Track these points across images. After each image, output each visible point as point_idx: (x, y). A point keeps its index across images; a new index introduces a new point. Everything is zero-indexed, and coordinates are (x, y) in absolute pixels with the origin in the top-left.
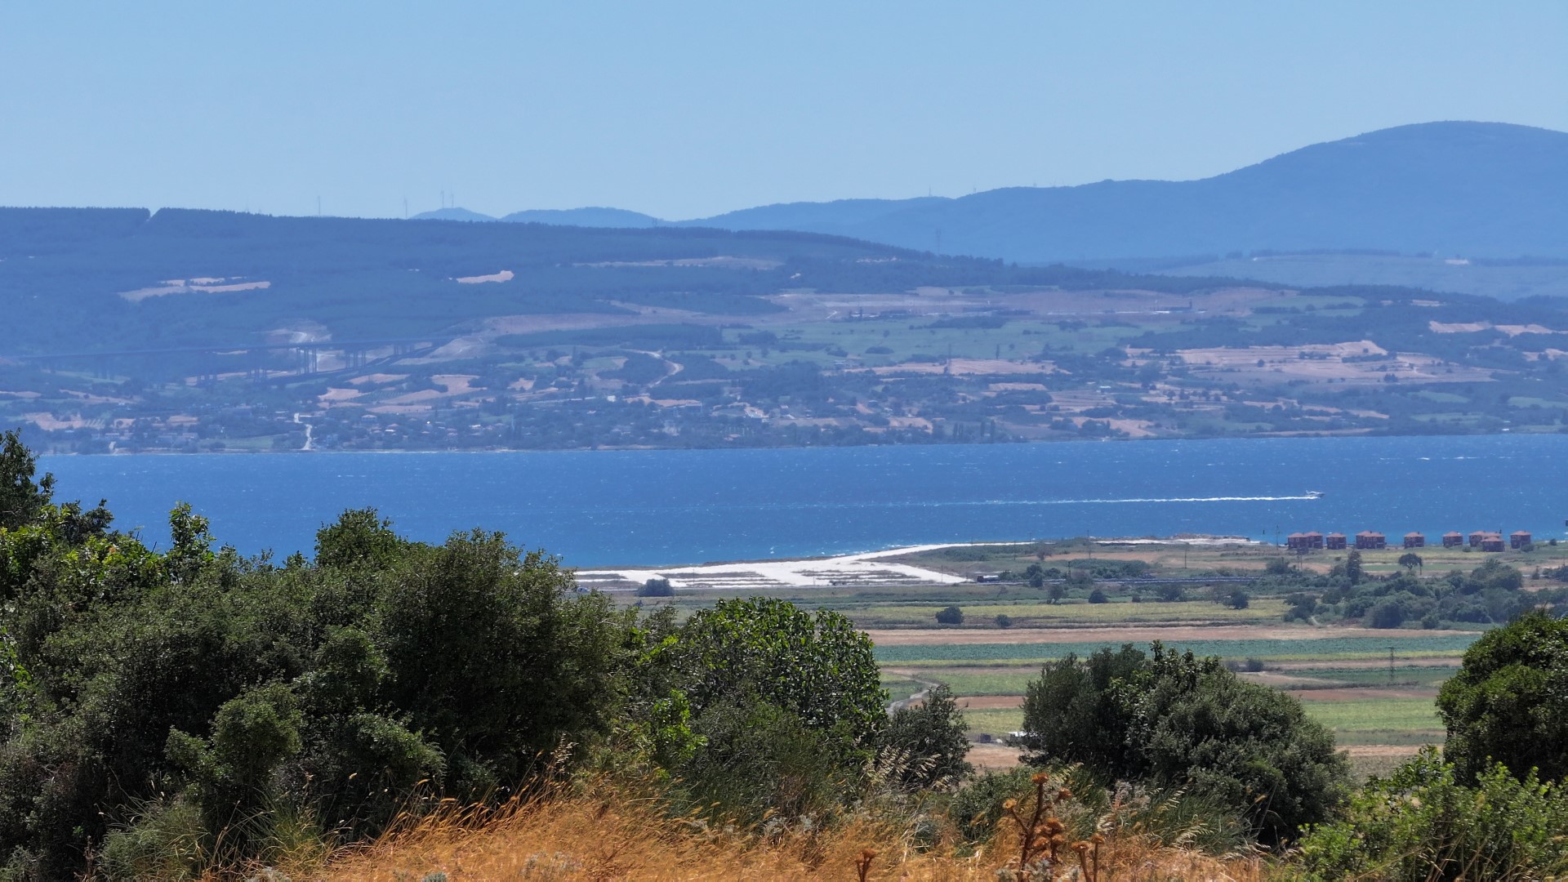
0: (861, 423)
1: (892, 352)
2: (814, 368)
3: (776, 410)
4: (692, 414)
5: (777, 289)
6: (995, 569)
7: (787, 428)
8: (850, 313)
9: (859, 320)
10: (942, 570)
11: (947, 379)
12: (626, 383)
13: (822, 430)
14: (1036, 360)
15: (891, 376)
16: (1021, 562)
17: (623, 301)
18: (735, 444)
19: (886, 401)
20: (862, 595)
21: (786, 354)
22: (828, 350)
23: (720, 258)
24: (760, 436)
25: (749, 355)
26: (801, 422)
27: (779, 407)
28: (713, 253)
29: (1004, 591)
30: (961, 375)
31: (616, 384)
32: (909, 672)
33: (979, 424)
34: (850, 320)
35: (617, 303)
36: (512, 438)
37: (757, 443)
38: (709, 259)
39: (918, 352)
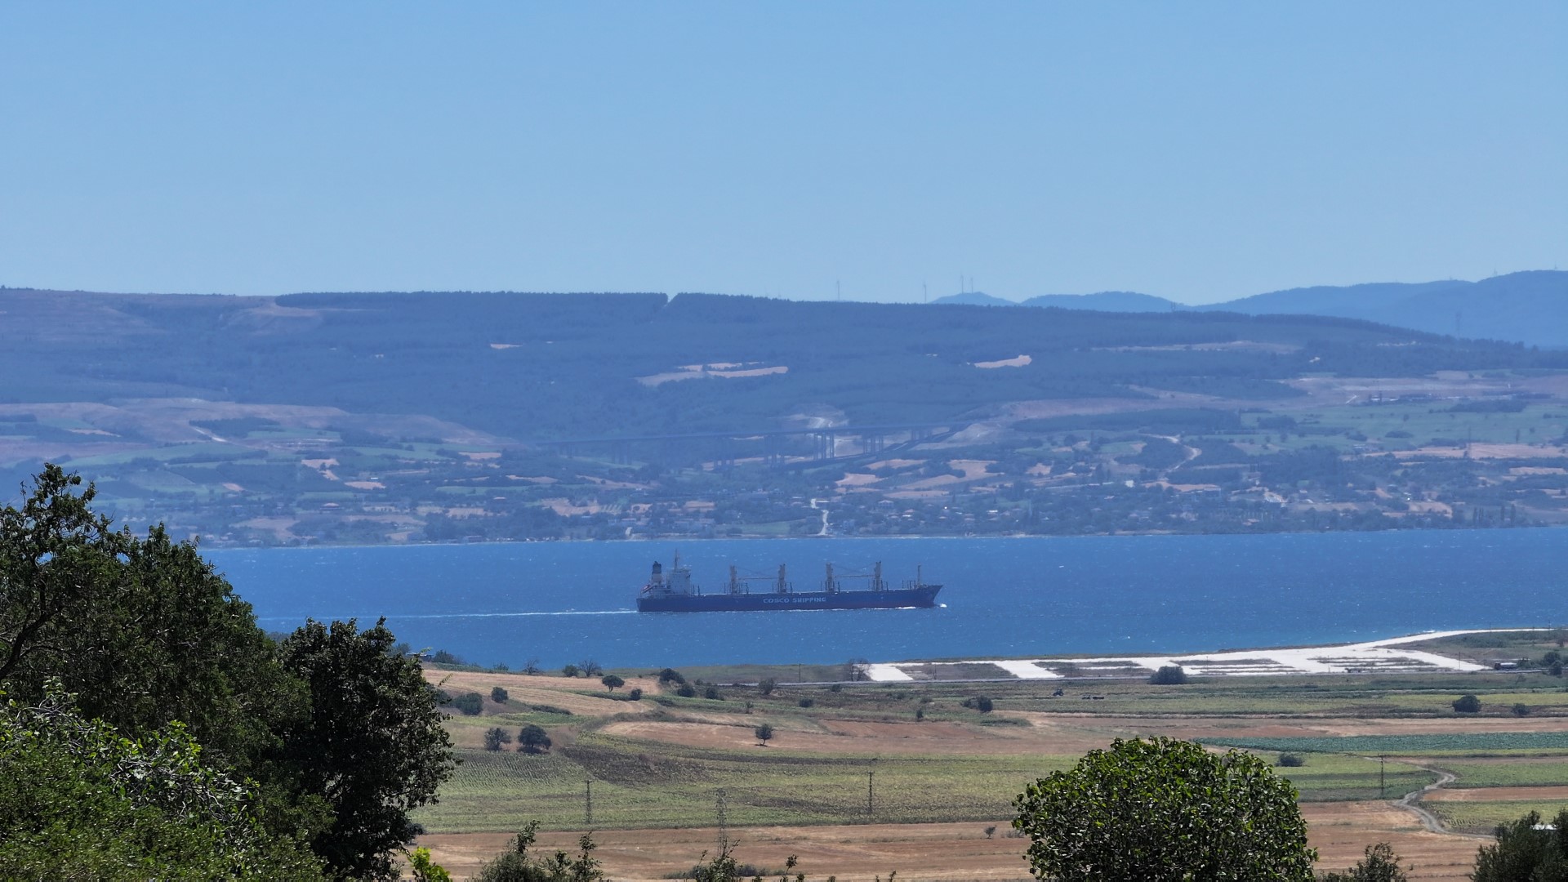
0: (1380, 508)
1: (1411, 436)
2: (1333, 453)
3: (1295, 495)
4: (1210, 499)
5: (1296, 372)
6: (1513, 657)
7: (1307, 513)
8: (1370, 397)
9: (1379, 404)
10: (1459, 657)
11: (1467, 463)
12: (1144, 468)
13: (1341, 515)
14: (1557, 444)
15: (1411, 460)
16: (1540, 649)
17: (1141, 385)
18: (1254, 529)
19: (1406, 485)
20: (1378, 682)
21: (1305, 439)
22: (1347, 434)
23: (1239, 343)
24: (1278, 521)
25: (1268, 440)
26: (1320, 507)
27: (1298, 492)
28: (1232, 338)
29: (1522, 679)
30: (1482, 459)
31: (1134, 469)
32: (1424, 762)
33: (1499, 508)
34: (1370, 404)
35: (1135, 388)
36: (1030, 523)
37: (1277, 528)
38: (1227, 344)
39: (1440, 436)
